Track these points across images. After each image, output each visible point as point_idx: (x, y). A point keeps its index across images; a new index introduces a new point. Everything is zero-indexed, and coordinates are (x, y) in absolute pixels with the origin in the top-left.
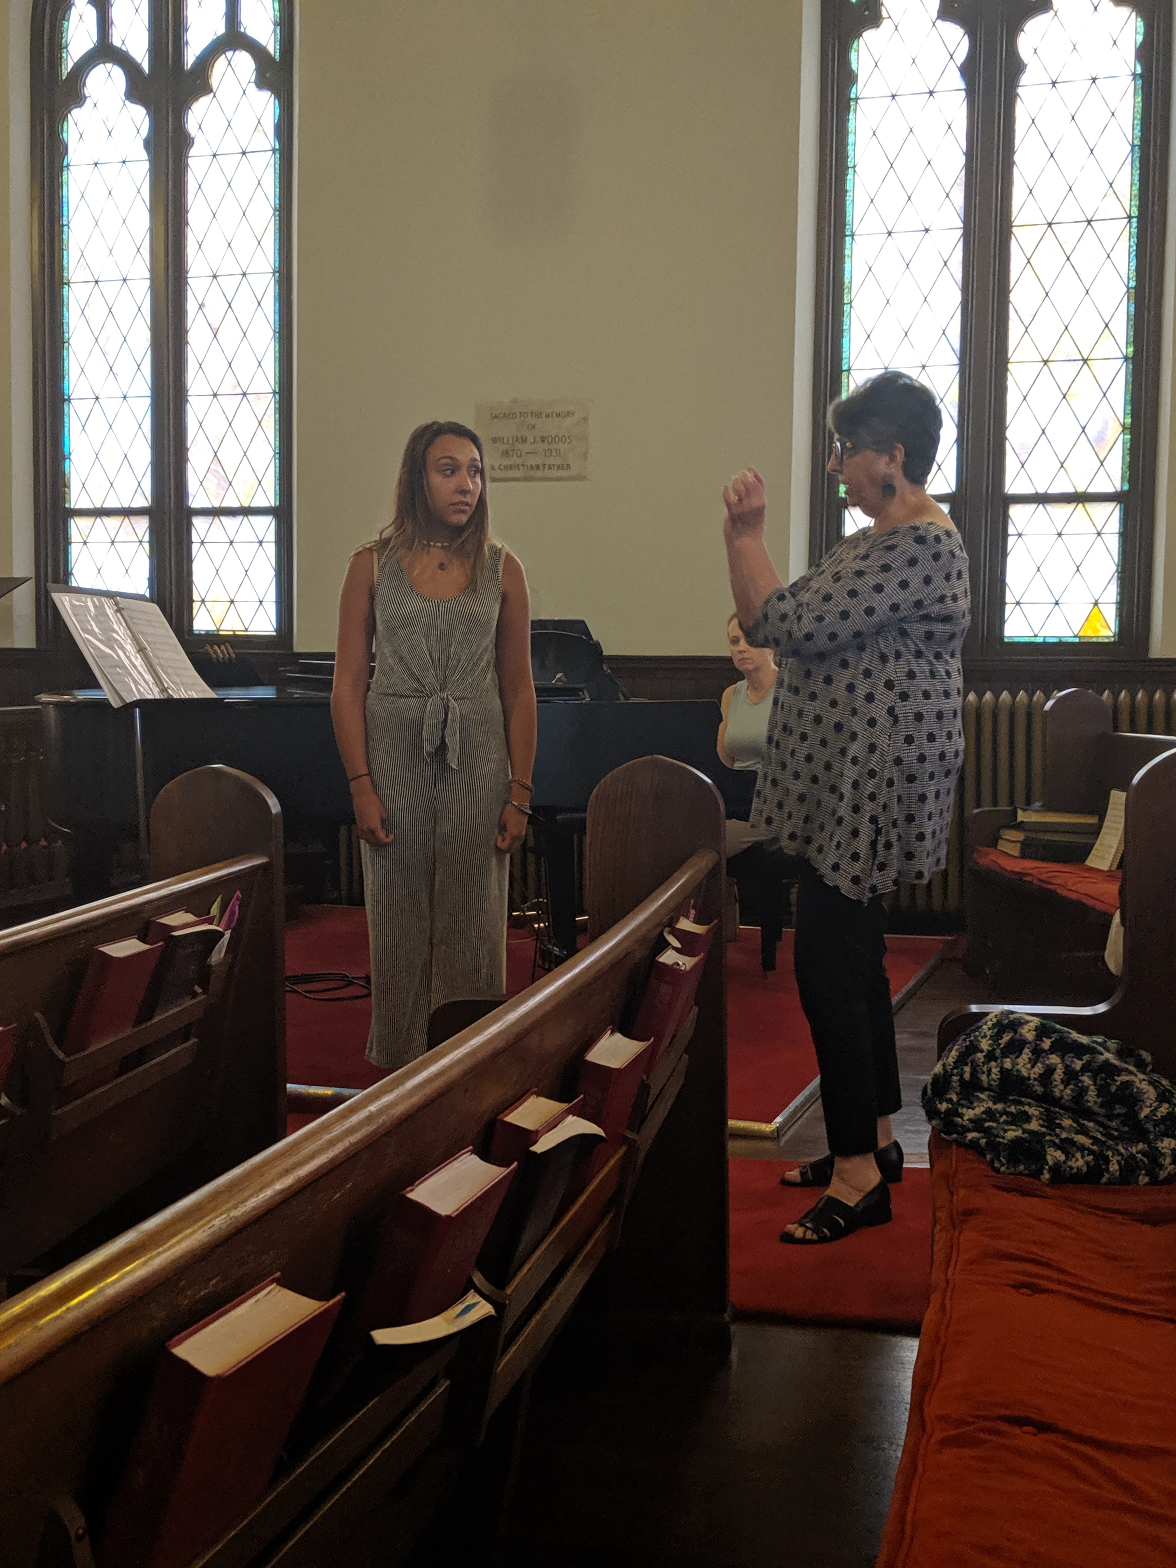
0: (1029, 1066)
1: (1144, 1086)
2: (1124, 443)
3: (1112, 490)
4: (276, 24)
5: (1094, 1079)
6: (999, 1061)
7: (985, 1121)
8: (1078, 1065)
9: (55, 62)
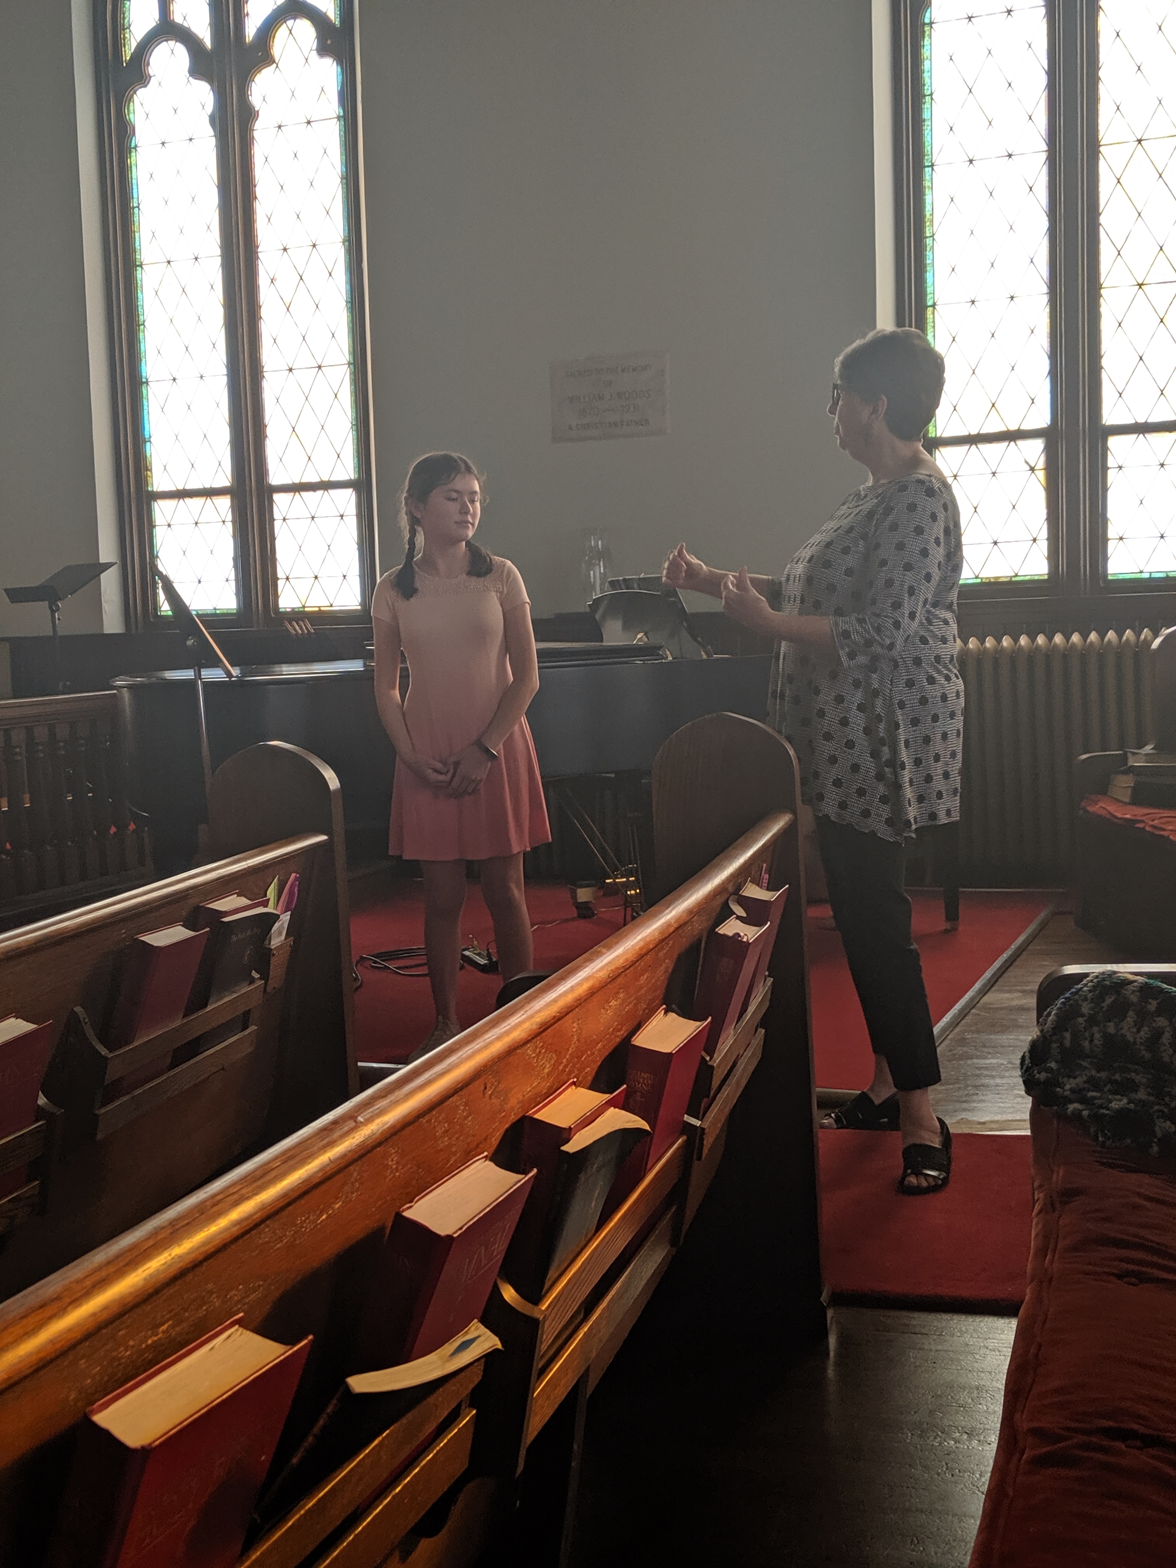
0: (1135, 1030)
6: (1102, 1025)
7: (1088, 1090)
9: (118, 43)
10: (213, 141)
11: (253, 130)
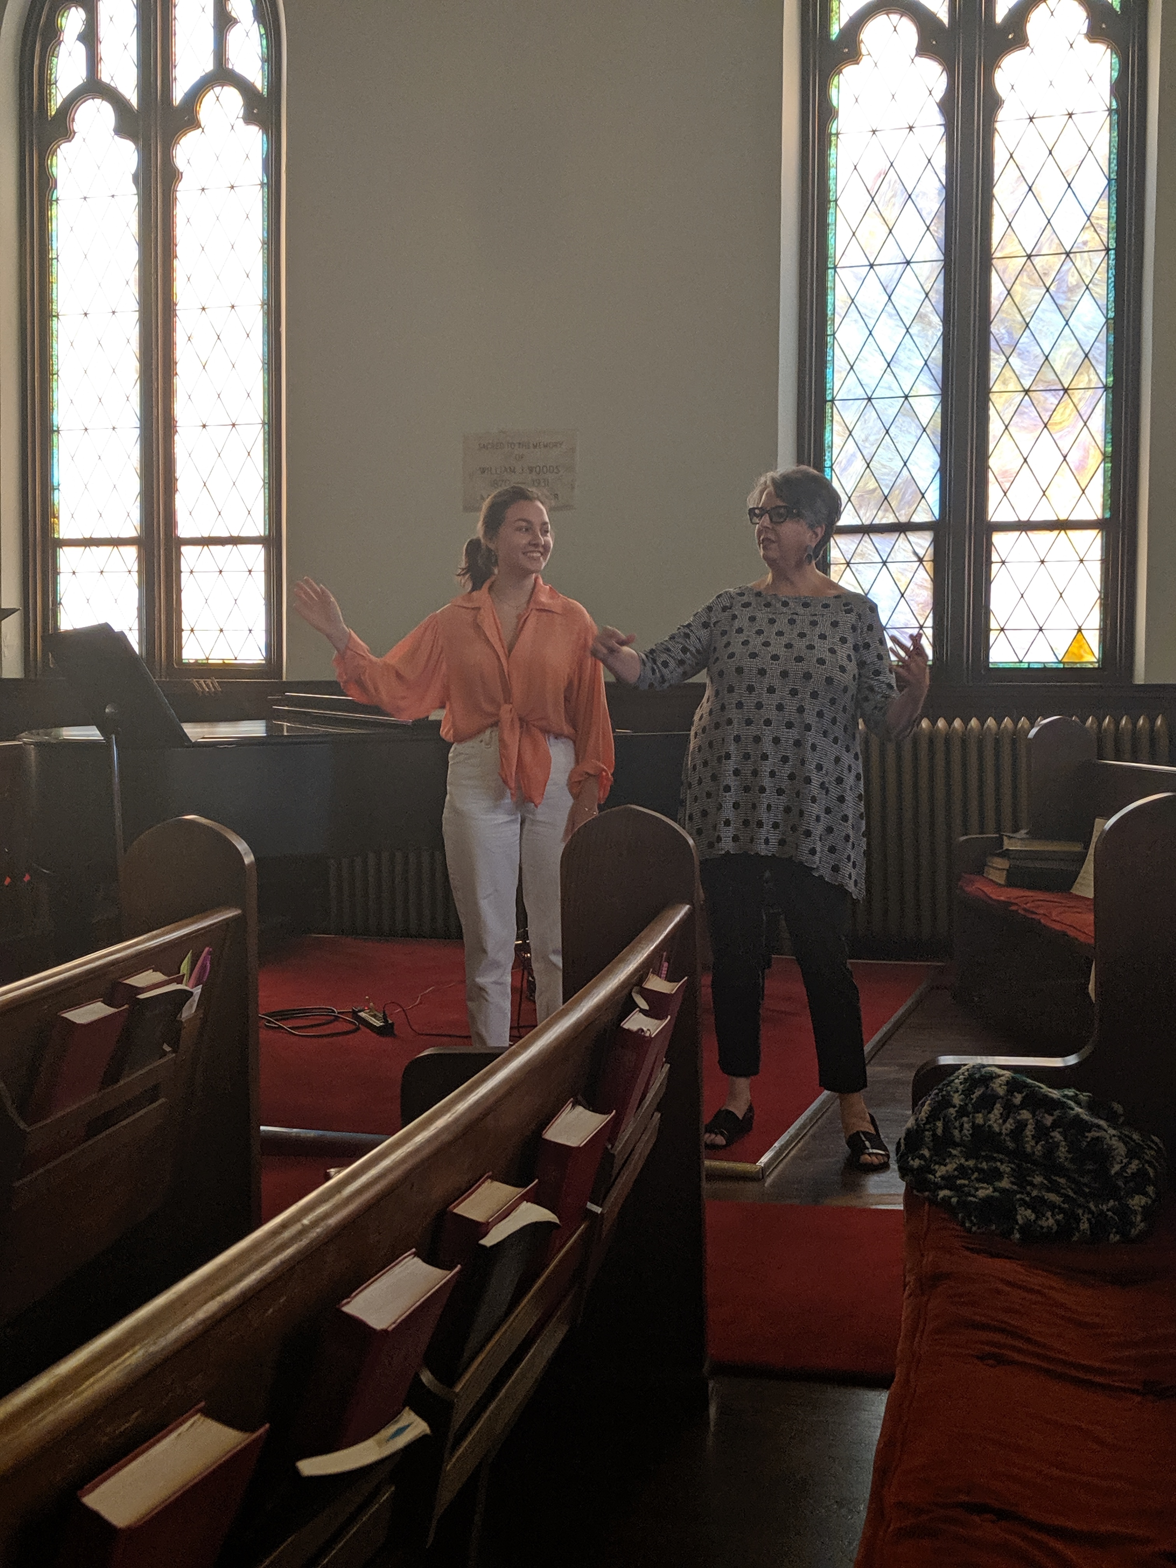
0: (1001, 1121)
1: (1115, 1142)
2: (1105, 471)
3: (1094, 518)
4: (263, 61)
5: (1064, 1134)
6: (971, 1116)
7: (957, 1177)
8: (1048, 1120)
9: (44, 99)
10: (135, 200)
11: (176, 191)
